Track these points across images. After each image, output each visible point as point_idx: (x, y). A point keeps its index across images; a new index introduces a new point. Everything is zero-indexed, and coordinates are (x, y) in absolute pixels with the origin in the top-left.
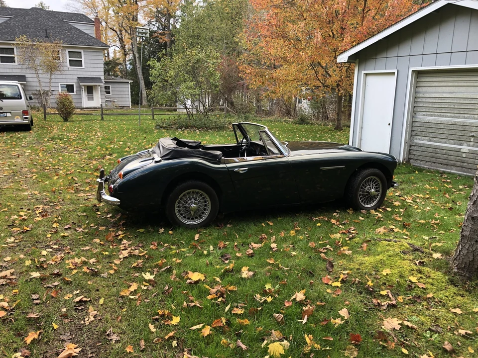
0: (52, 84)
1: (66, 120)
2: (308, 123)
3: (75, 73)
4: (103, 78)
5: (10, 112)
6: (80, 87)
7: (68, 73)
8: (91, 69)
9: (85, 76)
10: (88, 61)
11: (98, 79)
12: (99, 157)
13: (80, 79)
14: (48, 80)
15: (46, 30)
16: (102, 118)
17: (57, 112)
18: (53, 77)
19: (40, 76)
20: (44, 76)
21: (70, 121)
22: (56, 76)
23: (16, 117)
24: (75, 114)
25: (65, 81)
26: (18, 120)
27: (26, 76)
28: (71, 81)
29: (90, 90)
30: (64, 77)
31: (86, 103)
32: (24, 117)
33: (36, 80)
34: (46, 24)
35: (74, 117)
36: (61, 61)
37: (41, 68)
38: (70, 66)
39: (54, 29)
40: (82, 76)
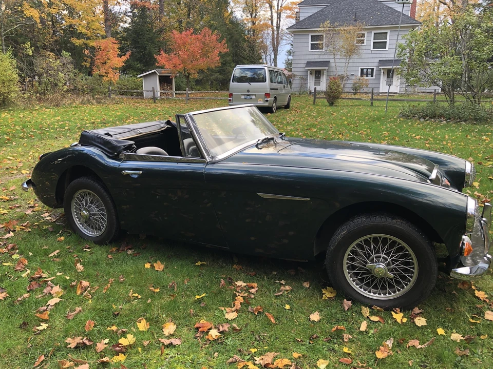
0: (349, 69)
1: (331, 104)
3: (378, 56)
5: (255, 95)
6: (380, 70)
7: (371, 56)
9: (387, 59)
10: (393, 42)
13: (382, 62)
15: (356, 13)
16: (372, 103)
17: (325, 97)
18: (351, 61)
22: (355, 59)
23: (260, 99)
24: (341, 98)
25: (366, 65)
27: (331, 62)
28: (372, 64)
29: (390, 74)
31: (383, 88)
32: (266, 99)
34: (358, 7)
35: (340, 102)
36: (365, 44)
37: (339, 53)
38: (373, 48)
39: (365, 11)
40: (384, 59)
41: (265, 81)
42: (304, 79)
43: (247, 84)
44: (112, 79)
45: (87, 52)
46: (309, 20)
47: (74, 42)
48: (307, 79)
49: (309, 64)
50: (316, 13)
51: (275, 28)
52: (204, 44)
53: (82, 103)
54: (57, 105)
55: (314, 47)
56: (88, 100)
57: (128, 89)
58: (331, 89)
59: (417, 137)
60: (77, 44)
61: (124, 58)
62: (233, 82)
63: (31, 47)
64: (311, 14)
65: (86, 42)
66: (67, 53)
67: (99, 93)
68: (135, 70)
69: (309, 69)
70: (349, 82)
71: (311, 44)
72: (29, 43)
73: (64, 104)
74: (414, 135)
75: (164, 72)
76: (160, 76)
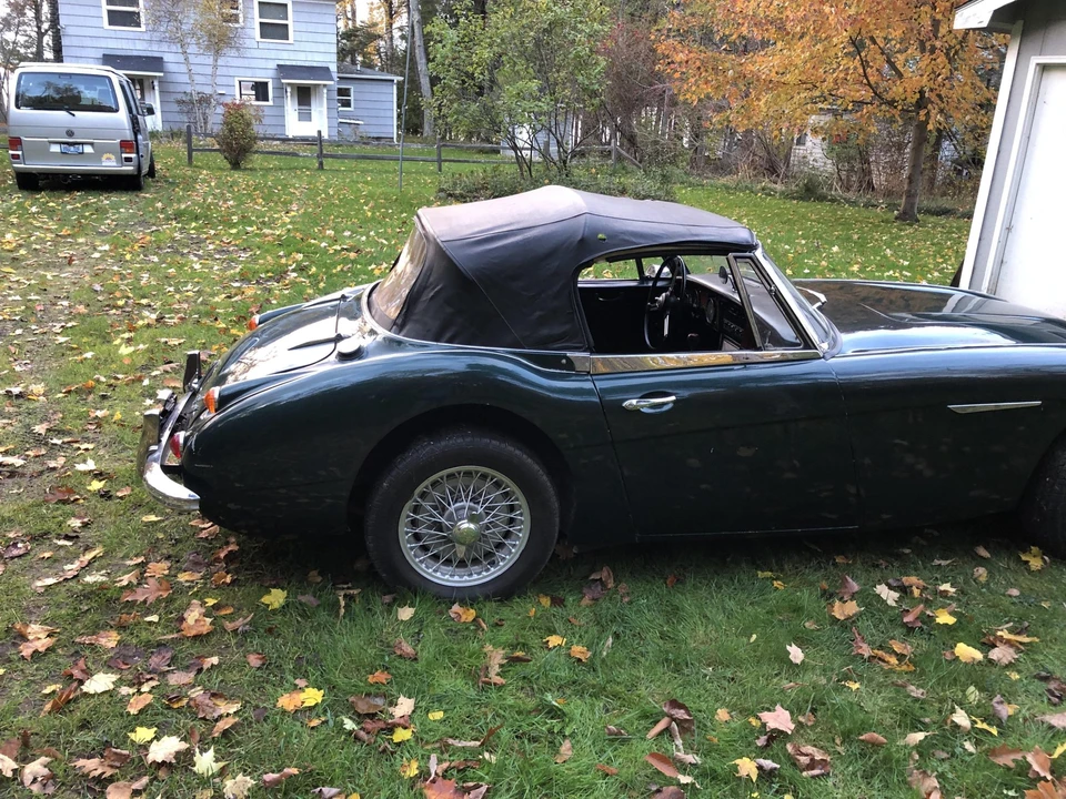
0: (219, 80)
1: (235, 166)
2: (821, 198)
3: (273, 54)
4: (333, 68)
5: (92, 144)
6: (281, 89)
7: (256, 53)
8: (308, 47)
9: (294, 63)
10: (303, 27)
11: (322, 72)
12: (270, 274)
13: (284, 70)
14: (209, 70)
16: (321, 164)
17: (217, 147)
18: (221, 62)
19: (192, 59)
20: (200, 60)
21: (246, 169)
22: (229, 59)
23: (105, 156)
24: (256, 152)
25: (249, 72)
26: (110, 164)
27: (165, 59)
28: (263, 73)
29: (304, 95)
30: (245, 63)
32: (124, 155)
33: (183, 69)
35: (256, 160)
36: (241, 25)
37: (193, 41)
38: (262, 37)
40: (288, 63)
41: (117, 112)
43: (62, 114)
49: (111, 60)
55: (115, 18)
58: (231, 130)
62: (18, 107)
71: (109, 12)
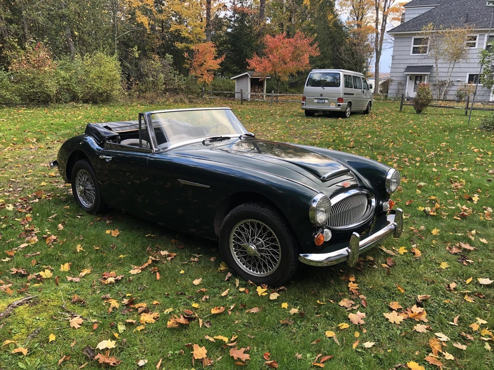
0: (453, 75)
1: (419, 112)
5: (328, 99)
15: (468, 15)
16: (466, 112)
18: (457, 66)
20: (444, 65)
21: (423, 114)
23: (332, 104)
24: (429, 106)
25: (474, 70)
26: (333, 107)
27: (434, 66)
32: (338, 104)
34: (472, 7)
35: (428, 110)
36: (476, 47)
37: (442, 57)
39: (479, 12)
41: (339, 86)
42: (402, 84)
43: (320, 88)
44: (206, 80)
45: (186, 55)
46: (413, 22)
47: (177, 45)
48: (405, 85)
49: (409, 68)
50: (423, 14)
51: (379, 31)
52: (296, 47)
53: (175, 102)
54: (152, 103)
55: (415, 50)
56: (181, 99)
57: (222, 90)
58: (419, 96)
59: (475, 150)
60: (179, 48)
61: (219, 61)
62: (307, 86)
63: (138, 51)
64: (418, 15)
65: (187, 45)
66: (169, 56)
67: (192, 93)
68: (231, 73)
69: (408, 74)
70: (454, 88)
71: (414, 48)
72: (136, 47)
73: (158, 102)
74: (473, 148)
75: (256, 75)
76: (251, 79)
